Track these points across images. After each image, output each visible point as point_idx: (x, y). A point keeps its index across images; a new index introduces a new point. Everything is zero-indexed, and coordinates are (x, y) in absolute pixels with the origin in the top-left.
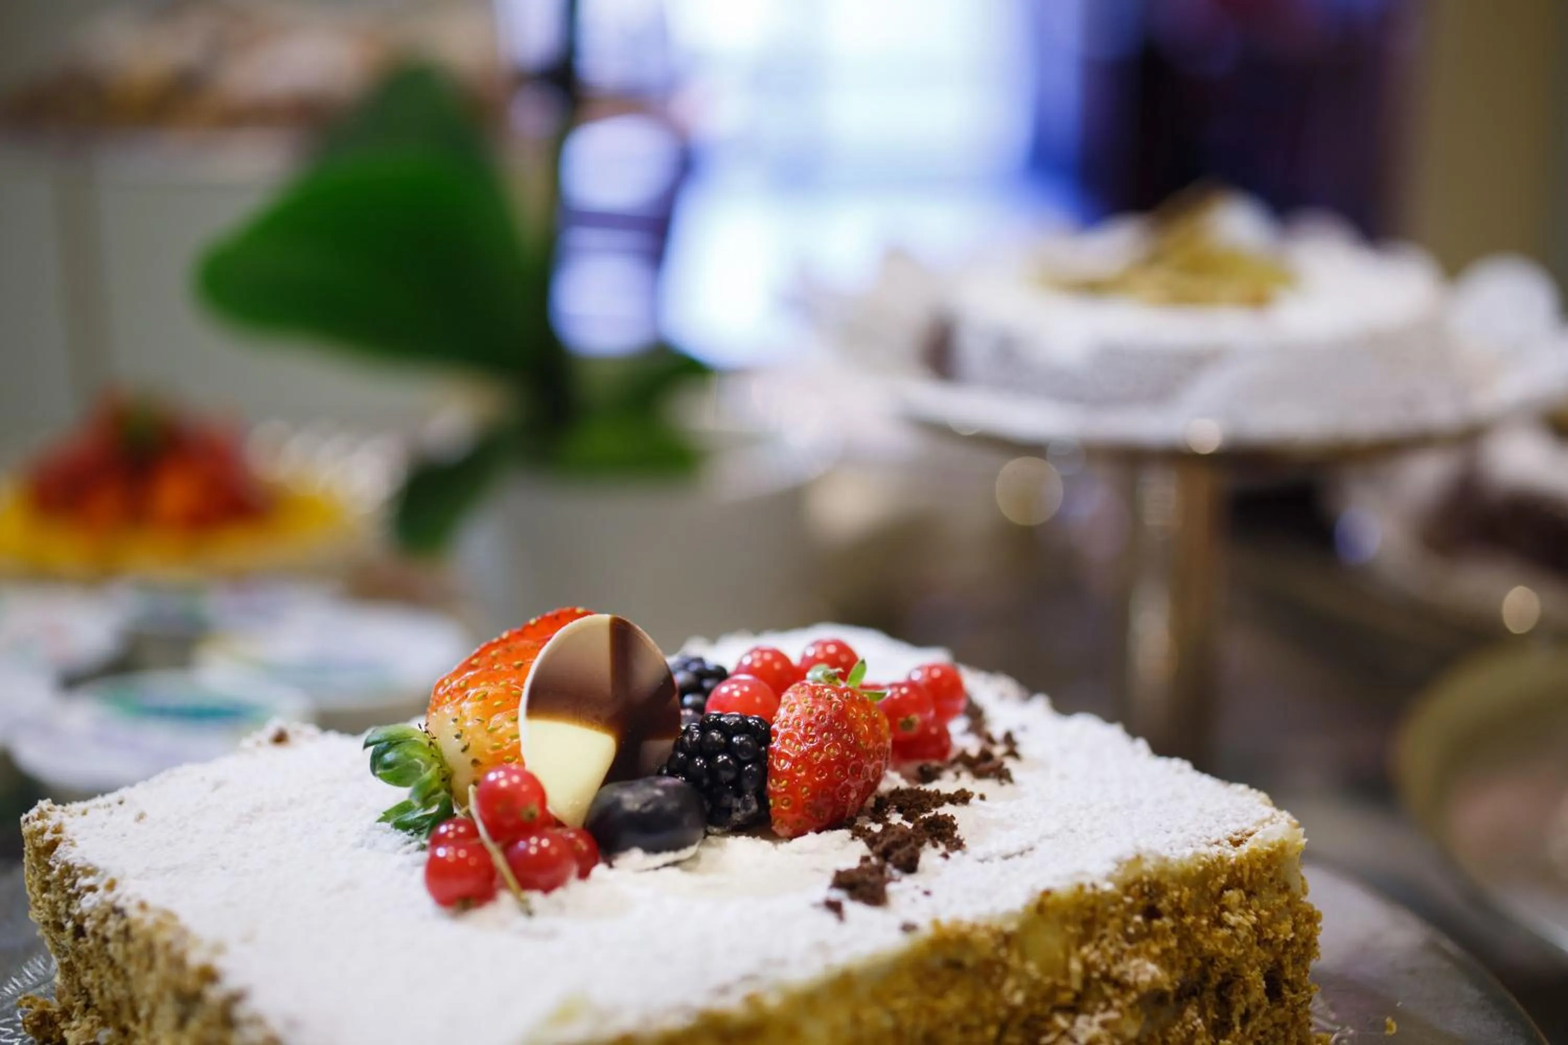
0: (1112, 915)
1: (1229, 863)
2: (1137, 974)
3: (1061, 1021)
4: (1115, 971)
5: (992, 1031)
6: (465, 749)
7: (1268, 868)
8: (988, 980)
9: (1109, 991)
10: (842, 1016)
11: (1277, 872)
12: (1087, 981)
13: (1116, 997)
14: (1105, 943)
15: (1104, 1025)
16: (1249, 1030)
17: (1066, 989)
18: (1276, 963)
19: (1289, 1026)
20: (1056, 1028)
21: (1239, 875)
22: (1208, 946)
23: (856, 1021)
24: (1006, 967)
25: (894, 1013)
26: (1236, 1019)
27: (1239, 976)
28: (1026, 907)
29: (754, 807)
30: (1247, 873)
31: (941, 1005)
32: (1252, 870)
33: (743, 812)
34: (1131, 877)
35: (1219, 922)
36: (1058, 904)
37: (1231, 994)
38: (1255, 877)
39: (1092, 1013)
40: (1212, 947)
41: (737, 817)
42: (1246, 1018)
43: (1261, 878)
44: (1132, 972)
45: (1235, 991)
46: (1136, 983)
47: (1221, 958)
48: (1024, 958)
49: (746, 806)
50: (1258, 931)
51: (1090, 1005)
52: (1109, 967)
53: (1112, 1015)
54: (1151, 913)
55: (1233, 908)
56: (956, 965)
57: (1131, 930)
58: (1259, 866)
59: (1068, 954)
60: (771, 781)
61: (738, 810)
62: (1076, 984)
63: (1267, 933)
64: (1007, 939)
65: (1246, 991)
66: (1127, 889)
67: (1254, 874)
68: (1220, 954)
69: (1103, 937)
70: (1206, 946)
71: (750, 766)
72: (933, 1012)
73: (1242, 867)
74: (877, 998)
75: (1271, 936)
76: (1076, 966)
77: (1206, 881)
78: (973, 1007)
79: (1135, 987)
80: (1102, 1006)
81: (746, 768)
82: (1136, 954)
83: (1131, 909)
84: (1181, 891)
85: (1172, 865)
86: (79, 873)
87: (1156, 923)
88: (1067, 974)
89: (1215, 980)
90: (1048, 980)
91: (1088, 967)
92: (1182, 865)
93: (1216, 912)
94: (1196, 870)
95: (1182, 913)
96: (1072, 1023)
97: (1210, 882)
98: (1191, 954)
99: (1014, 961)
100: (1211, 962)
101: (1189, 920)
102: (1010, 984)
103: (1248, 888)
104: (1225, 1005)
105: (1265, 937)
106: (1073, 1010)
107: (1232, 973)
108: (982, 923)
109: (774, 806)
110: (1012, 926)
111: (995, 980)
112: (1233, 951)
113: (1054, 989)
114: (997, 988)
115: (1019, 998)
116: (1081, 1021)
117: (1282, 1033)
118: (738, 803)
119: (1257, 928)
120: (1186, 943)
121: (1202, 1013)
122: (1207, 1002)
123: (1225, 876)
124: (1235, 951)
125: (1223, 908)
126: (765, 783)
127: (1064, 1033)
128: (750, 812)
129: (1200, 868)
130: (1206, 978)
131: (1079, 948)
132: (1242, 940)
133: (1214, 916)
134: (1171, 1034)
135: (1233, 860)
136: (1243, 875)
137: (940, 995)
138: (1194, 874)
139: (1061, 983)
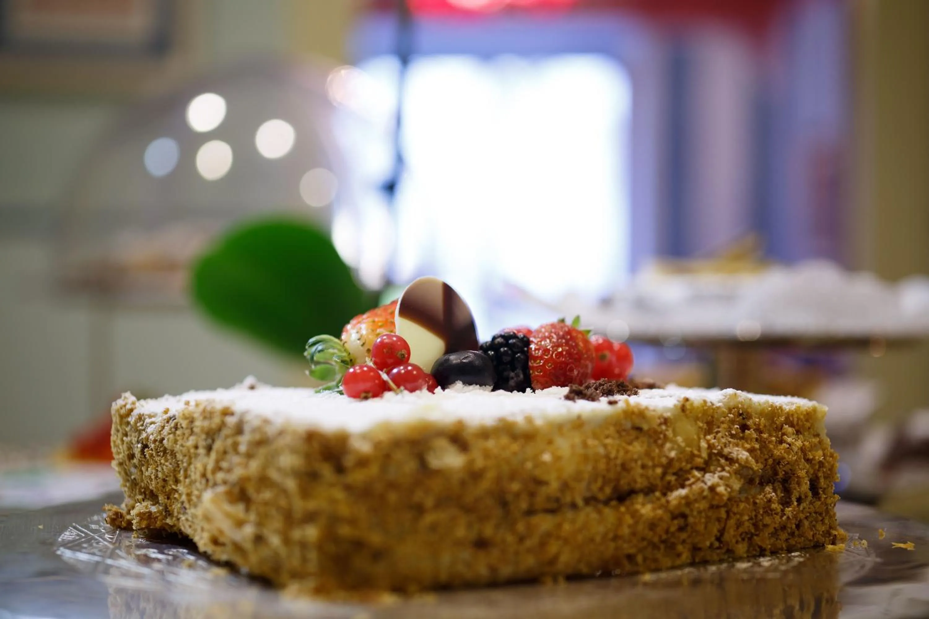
0: (723, 422)
1: (786, 411)
2: (738, 455)
3: (697, 474)
4: (726, 451)
5: (659, 471)
6: (363, 345)
7: (807, 420)
8: (655, 442)
9: (723, 461)
10: (577, 440)
11: (812, 425)
12: (710, 455)
13: (727, 466)
14: (720, 435)
15: (721, 478)
16: (801, 508)
17: (699, 456)
18: (815, 475)
19: (824, 515)
20: (694, 476)
21: (791, 419)
22: (777, 453)
23: (585, 445)
24: (666, 438)
25: (605, 446)
26: (794, 499)
27: (794, 474)
28: (675, 406)
29: (522, 376)
30: (796, 420)
31: (630, 448)
32: (798, 419)
33: (515, 379)
34: (732, 404)
35: (781, 442)
36: (693, 408)
37: (790, 484)
38: (800, 423)
39: (714, 472)
40: (778, 453)
41: (512, 383)
42: (799, 500)
43: (803, 425)
44: (735, 453)
45: (792, 483)
46: (738, 459)
47: (784, 460)
48: (675, 434)
49: (517, 376)
50: (803, 453)
51: (712, 468)
52: (722, 448)
53: (724, 474)
54: (744, 427)
55: (789, 435)
56: (639, 429)
57: (733, 432)
58: (802, 417)
59: (699, 439)
60: (531, 362)
61: (512, 378)
62: (705, 455)
63: (809, 455)
64: (666, 421)
65: (799, 484)
66: (730, 410)
67: (800, 421)
68: (783, 458)
69: (717, 432)
70: (775, 452)
71: (519, 355)
72: (627, 452)
73: (792, 415)
74: (595, 436)
75: (811, 457)
76: (704, 444)
77: (773, 418)
78: (648, 454)
79: (737, 461)
80: (719, 469)
81: (517, 356)
82: (737, 445)
83: (733, 422)
84: (760, 420)
85: (754, 404)
86: (147, 417)
87: (747, 432)
88: (699, 449)
89: (781, 474)
90: (688, 449)
91: (710, 446)
92: (760, 405)
93: (780, 436)
94: (767, 409)
95: (761, 432)
96: (703, 476)
97: (776, 419)
98: (767, 457)
99: (670, 433)
100: (779, 463)
101: (765, 436)
102: (668, 445)
103: (797, 428)
104: (787, 491)
105: (808, 457)
106: (704, 469)
107: (790, 472)
108: (651, 408)
109: (532, 374)
110: (668, 415)
111: (660, 442)
112: (790, 457)
113: (693, 456)
114: (662, 446)
115: (673, 454)
116: (708, 476)
117: (820, 518)
118: (512, 374)
119: (803, 450)
120: (764, 450)
121: (775, 490)
122: (777, 488)
123: (784, 417)
124: (792, 457)
125: (783, 434)
126: (528, 362)
127: (698, 479)
128: (519, 379)
129: (770, 409)
130: (776, 473)
131: (705, 436)
132: (795, 452)
133: (779, 438)
134: (758, 499)
135: (788, 410)
136: (793, 419)
137: (630, 443)
138: (766, 411)
139: (696, 452)
